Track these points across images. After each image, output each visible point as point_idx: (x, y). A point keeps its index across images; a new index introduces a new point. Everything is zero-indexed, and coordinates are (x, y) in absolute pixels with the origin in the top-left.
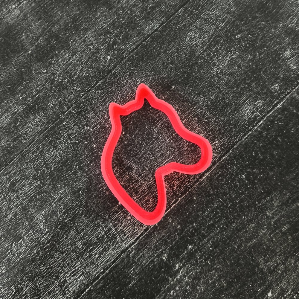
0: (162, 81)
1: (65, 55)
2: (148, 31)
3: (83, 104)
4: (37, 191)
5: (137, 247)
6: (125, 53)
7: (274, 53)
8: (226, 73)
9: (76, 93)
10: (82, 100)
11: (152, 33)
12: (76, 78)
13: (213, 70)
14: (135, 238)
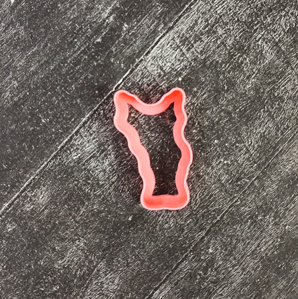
0: (143, 225)
1: (265, 250)
2: (165, 288)
3: (235, 190)
4: (277, 85)
5: (156, 34)
6: (191, 258)
7: (13, 270)
8: (69, 240)
9: (245, 203)
10: (238, 195)
11: (160, 285)
12: (248, 221)
13: (85, 243)
14: (159, 43)
